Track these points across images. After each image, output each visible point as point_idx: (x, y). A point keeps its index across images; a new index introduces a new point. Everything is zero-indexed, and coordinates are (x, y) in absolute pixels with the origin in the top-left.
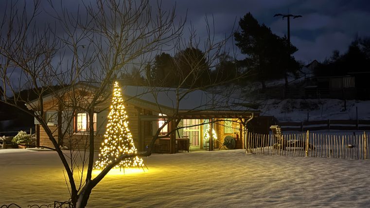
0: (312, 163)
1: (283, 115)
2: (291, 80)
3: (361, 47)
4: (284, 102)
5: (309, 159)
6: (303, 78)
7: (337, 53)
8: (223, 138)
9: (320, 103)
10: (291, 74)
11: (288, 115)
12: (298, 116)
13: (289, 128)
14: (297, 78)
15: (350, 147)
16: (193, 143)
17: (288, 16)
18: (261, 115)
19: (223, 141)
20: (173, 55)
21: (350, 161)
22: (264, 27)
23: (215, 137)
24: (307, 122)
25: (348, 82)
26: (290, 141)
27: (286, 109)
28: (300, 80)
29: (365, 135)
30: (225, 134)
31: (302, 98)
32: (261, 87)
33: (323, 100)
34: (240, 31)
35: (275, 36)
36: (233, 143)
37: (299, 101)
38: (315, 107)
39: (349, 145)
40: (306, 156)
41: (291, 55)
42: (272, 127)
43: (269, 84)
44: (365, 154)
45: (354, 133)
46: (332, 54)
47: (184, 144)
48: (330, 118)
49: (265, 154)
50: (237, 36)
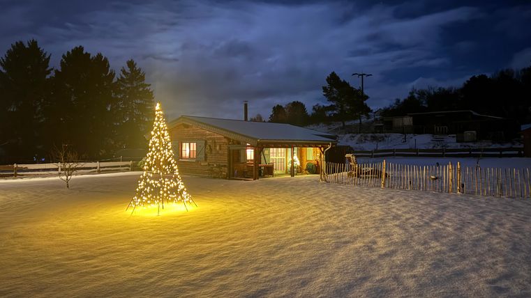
0: (392, 198)
1: (357, 146)
2: (364, 120)
3: (416, 95)
4: (359, 136)
5: (387, 192)
6: (373, 119)
7: (398, 101)
8: (305, 164)
9: (386, 137)
10: (364, 116)
11: (361, 145)
12: (369, 146)
13: (361, 155)
14: (368, 118)
15: (433, 179)
16: (280, 168)
17: (362, 75)
18: (338, 144)
19: (305, 168)
20: (284, 106)
21: (434, 195)
22: (344, 82)
23: (297, 163)
24: (376, 151)
25: (408, 121)
26: (364, 169)
27: (360, 141)
28: (370, 120)
29: (450, 166)
30: (307, 161)
31: (373, 133)
32: (342, 125)
33: (387, 134)
34: (327, 85)
35: (352, 88)
36: (314, 169)
37: (370, 135)
38: (383, 139)
39: (433, 177)
40: (382, 187)
41: (365, 102)
42: (347, 155)
43: (347, 123)
44: (451, 187)
45: (438, 164)
46: (395, 102)
47: (269, 170)
48: (396, 148)
49: (339, 182)
50: (325, 89)
